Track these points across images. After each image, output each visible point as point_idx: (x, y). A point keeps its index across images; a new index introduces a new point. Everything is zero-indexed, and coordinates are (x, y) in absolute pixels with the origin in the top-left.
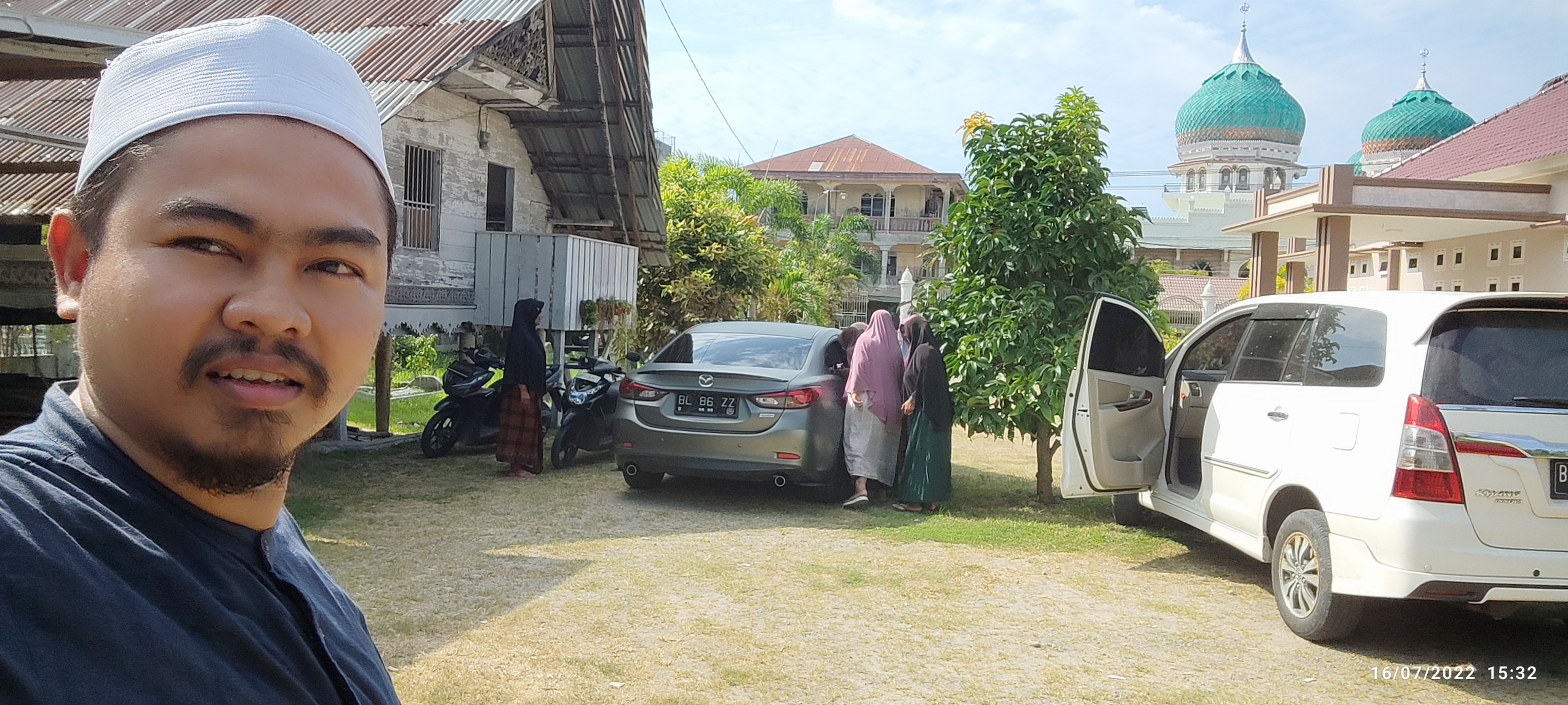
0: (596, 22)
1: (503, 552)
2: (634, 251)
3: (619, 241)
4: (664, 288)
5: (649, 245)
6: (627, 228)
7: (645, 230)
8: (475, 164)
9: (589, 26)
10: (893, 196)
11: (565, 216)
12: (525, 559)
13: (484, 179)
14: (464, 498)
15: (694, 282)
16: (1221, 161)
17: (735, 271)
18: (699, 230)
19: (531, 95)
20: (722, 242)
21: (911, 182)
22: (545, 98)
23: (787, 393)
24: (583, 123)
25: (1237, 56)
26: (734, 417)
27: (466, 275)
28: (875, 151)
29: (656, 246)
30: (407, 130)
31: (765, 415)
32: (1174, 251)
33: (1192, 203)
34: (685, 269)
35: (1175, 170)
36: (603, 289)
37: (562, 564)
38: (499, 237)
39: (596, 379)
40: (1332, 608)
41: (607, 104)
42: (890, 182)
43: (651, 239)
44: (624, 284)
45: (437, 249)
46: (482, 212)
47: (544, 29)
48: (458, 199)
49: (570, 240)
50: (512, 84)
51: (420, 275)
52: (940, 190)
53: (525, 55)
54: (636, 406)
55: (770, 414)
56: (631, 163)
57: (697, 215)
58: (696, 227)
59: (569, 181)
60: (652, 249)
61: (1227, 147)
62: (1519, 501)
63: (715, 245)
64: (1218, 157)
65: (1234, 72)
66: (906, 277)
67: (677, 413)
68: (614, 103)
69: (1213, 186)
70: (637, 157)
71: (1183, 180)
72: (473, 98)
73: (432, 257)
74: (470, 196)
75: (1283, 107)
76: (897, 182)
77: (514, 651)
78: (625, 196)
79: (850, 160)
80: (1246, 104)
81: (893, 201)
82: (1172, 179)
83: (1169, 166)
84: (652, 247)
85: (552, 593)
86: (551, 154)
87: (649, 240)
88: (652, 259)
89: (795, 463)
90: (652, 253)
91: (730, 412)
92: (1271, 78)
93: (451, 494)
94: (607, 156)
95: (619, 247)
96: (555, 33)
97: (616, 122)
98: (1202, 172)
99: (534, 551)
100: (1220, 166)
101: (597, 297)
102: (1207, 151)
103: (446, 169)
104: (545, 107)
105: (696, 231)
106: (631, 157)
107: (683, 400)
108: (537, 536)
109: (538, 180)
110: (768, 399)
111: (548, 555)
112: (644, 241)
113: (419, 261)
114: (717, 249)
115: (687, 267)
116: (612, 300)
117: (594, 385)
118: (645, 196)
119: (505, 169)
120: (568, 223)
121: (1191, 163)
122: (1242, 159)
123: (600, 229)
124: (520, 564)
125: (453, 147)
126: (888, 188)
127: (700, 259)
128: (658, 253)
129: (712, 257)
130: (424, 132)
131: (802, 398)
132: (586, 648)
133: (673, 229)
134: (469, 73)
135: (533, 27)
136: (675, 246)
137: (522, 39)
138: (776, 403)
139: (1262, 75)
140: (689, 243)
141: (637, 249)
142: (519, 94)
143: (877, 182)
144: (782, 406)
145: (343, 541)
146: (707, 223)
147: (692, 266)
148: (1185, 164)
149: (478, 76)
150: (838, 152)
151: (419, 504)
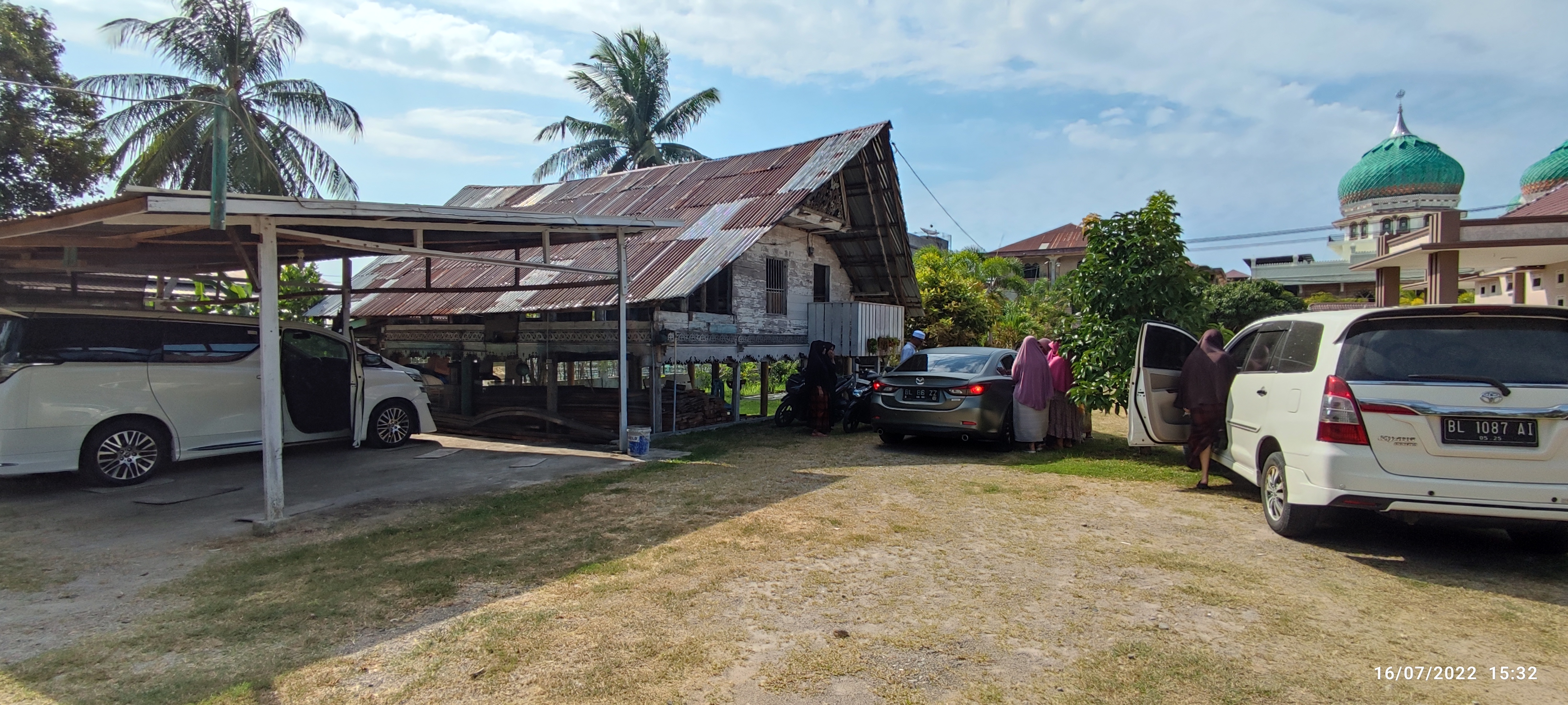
0: (870, 181)
1: (802, 471)
2: (901, 310)
3: (893, 303)
5: (911, 305)
6: (897, 295)
7: (909, 296)
8: (806, 265)
9: (865, 183)
11: (861, 291)
12: (812, 474)
13: (812, 273)
14: (791, 446)
15: (942, 325)
16: (1381, 214)
17: (968, 318)
18: (944, 294)
19: (835, 225)
20: (959, 300)
22: (843, 226)
23: (968, 387)
24: (867, 238)
25: (1395, 131)
26: (937, 401)
27: (803, 327)
29: (915, 305)
30: (767, 250)
31: (955, 400)
32: (1337, 285)
33: (1353, 248)
34: (936, 318)
35: (1340, 225)
36: (882, 332)
37: (831, 477)
38: (820, 305)
39: (868, 382)
40: (1291, 514)
41: (880, 226)
43: (911, 301)
44: (895, 328)
45: (786, 314)
46: (811, 292)
47: (840, 188)
48: (797, 285)
49: (860, 305)
50: (823, 220)
51: (776, 329)
53: (830, 204)
54: (882, 396)
55: (957, 399)
56: (897, 259)
57: (943, 285)
58: (942, 292)
59: (862, 271)
60: (914, 307)
61: (1387, 202)
62: (1415, 444)
63: (954, 303)
64: (1378, 211)
65: (1392, 145)
67: (904, 400)
68: (884, 225)
69: (1375, 233)
71: (1346, 231)
72: (804, 229)
73: (783, 319)
74: (804, 284)
75: (1440, 165)
77: (791, 513)
78: (894, 277)
79: (1069, 240)
80: (1404, 167)
82: (1336, 232)
83: (1334, 222)
85: (820, 490)
86: (851, 256)
88: (913, 314)
89: (974, 427)
90: (914, 309)
91: (934, 398)
92: (1429, 144)
93: (785, 445)
94: (882, 255)
95: (892, 307)
96: (846, 189)
97: (886, 236)
98: (1365, 224)
99: (817, 471)
100: (1380, 217)
101: (878, 336)
102: (1368, 208)
103: (790, 269)
104: (844, 231)
105: (942, 295)
106: (896, 255)
107: (908, 392)
108: (823, 465)
109: (844, 271)
110: (957, 390)
111: (824, 473)
112: (908, 302)
113: (776, 321)
114: (955, 305)
115: (937, 316)
116: (888, 338)
117: (867, 386)
118: (907, 276)
119: (825, 267)
120: (863, 295)
121: (1354, 218)
122: (1401, 210)
123: (882, 296)
124: (809, 476)
125: (793, 257)
127: (945, 311)
128: (917, 309)
129: (952, 309)
130: (776, 251)
131: (979, 389)
132: (827, 513)
133: (925, 294)
134: (798, 217)
135: (833, 187)
136: (929, 304)
137: (827, 195)
139: (1418, 143)
140: (938, 302)
141: (904, 307)
142: (827, 225)
144: (965, 394)
145: (724, 464)
146: (949, 289)
147: (940, 316)
148: (1349, 218)
149: (803, 218)
150: (1061, 235)
151: (767, 449)
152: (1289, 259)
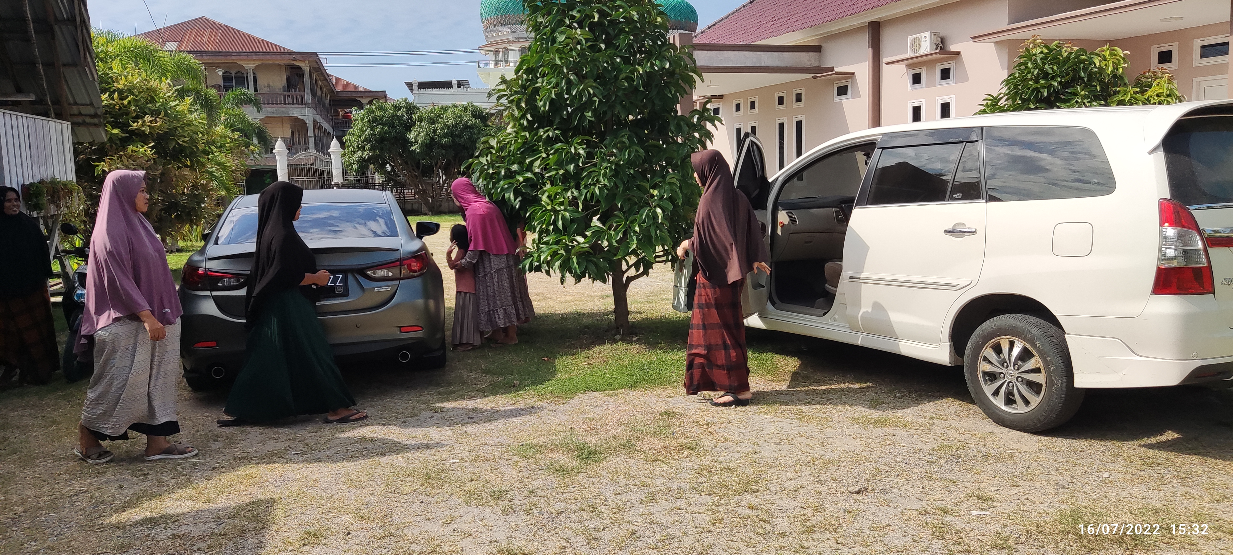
2: (66, 126)
3: (46, 114)
4: (98, 166)
5: (79, 120)
6: (52, 102)
7: (76, 103)
10: (254, 73)
15: (132, 157)
16: (519, 42)
17: (174, 144)
18: (125, 102)
20: (155, 114)
21: (271, 60)
23: (400, 262)
26: (345, 295)
28: (227, 31)
29: (88, 120)
31: (381, 289)
34: (116, 144)
35: (484, 49)
36: (43, 169)
42: (250, 60)
43: (83, 113)
44: (62, 163)
52: (299, 68)
54: (214, 297)
55: (386, 289)
56: (56, 28)
57: (121, 87)
58: (122, 99)
60: (84, 124)
63: (148, 118)
64: (516, 38)
66: (279, 147)
70: (64, 20)
71: (491, 57)
76: (257, 60)
78: (49, 65)
79: (205, 40)
81: (255, 78)
82: (482, 57)
83: (479, 46)
84: (84, 121)
87: (80, 114)
88: (86, 136)
89: (419, 334)
90: (85, 128)
91: (339, 290)
94: (24, 20)
95: (45, 121)
98: (506, 50)
100: (519, 46)
101: (38, 179)
102: (507, 34)
105: (122, 104)
106: (57, 21)
110: (379, 271)
112: (75, 115)
114: (151, 121)
115: (118, 142)
116: (53, 181)
118: (75, 65)
121: (496, 43)
126: (249, 65)
127: (133, 133)
128: (92, 129)
129: (147, 130)
131: (415, 265)
138: (390, 274)
140: (117, 117)
141: (69, 123)
143: (237, 60)
144: (398, 276)
146: (134, 95)
147: (124, 142)
148: (492, 44)
150: (191, 33)
152: (447, 85)
